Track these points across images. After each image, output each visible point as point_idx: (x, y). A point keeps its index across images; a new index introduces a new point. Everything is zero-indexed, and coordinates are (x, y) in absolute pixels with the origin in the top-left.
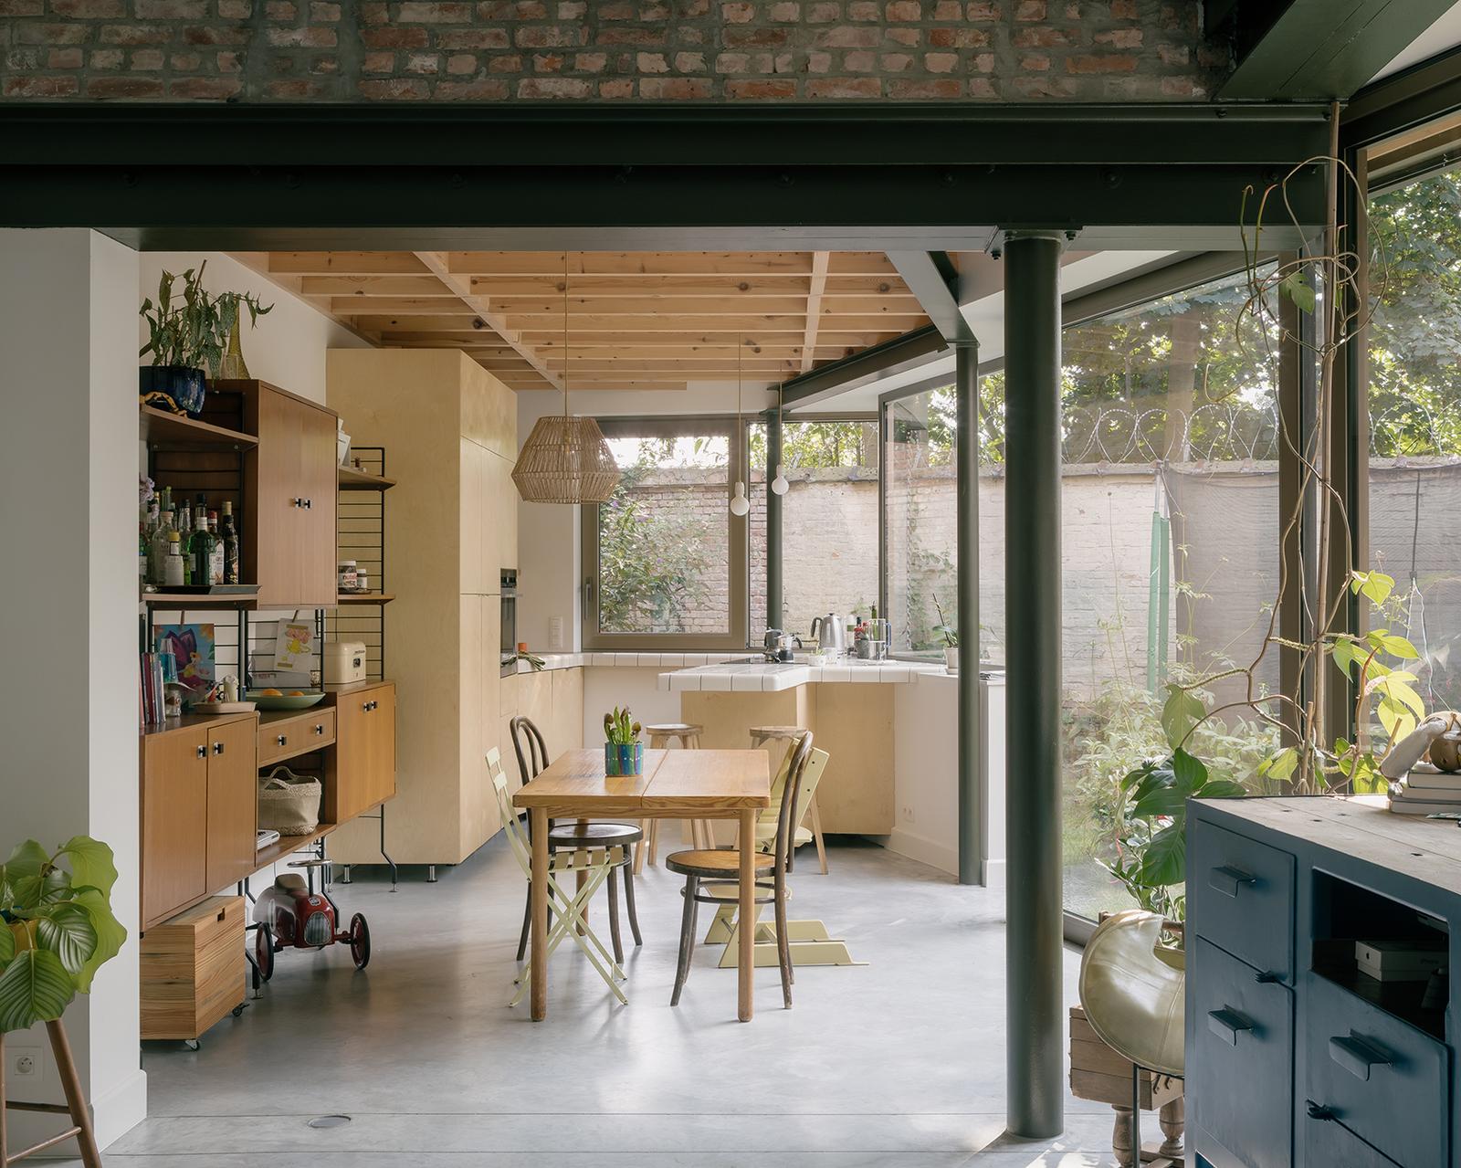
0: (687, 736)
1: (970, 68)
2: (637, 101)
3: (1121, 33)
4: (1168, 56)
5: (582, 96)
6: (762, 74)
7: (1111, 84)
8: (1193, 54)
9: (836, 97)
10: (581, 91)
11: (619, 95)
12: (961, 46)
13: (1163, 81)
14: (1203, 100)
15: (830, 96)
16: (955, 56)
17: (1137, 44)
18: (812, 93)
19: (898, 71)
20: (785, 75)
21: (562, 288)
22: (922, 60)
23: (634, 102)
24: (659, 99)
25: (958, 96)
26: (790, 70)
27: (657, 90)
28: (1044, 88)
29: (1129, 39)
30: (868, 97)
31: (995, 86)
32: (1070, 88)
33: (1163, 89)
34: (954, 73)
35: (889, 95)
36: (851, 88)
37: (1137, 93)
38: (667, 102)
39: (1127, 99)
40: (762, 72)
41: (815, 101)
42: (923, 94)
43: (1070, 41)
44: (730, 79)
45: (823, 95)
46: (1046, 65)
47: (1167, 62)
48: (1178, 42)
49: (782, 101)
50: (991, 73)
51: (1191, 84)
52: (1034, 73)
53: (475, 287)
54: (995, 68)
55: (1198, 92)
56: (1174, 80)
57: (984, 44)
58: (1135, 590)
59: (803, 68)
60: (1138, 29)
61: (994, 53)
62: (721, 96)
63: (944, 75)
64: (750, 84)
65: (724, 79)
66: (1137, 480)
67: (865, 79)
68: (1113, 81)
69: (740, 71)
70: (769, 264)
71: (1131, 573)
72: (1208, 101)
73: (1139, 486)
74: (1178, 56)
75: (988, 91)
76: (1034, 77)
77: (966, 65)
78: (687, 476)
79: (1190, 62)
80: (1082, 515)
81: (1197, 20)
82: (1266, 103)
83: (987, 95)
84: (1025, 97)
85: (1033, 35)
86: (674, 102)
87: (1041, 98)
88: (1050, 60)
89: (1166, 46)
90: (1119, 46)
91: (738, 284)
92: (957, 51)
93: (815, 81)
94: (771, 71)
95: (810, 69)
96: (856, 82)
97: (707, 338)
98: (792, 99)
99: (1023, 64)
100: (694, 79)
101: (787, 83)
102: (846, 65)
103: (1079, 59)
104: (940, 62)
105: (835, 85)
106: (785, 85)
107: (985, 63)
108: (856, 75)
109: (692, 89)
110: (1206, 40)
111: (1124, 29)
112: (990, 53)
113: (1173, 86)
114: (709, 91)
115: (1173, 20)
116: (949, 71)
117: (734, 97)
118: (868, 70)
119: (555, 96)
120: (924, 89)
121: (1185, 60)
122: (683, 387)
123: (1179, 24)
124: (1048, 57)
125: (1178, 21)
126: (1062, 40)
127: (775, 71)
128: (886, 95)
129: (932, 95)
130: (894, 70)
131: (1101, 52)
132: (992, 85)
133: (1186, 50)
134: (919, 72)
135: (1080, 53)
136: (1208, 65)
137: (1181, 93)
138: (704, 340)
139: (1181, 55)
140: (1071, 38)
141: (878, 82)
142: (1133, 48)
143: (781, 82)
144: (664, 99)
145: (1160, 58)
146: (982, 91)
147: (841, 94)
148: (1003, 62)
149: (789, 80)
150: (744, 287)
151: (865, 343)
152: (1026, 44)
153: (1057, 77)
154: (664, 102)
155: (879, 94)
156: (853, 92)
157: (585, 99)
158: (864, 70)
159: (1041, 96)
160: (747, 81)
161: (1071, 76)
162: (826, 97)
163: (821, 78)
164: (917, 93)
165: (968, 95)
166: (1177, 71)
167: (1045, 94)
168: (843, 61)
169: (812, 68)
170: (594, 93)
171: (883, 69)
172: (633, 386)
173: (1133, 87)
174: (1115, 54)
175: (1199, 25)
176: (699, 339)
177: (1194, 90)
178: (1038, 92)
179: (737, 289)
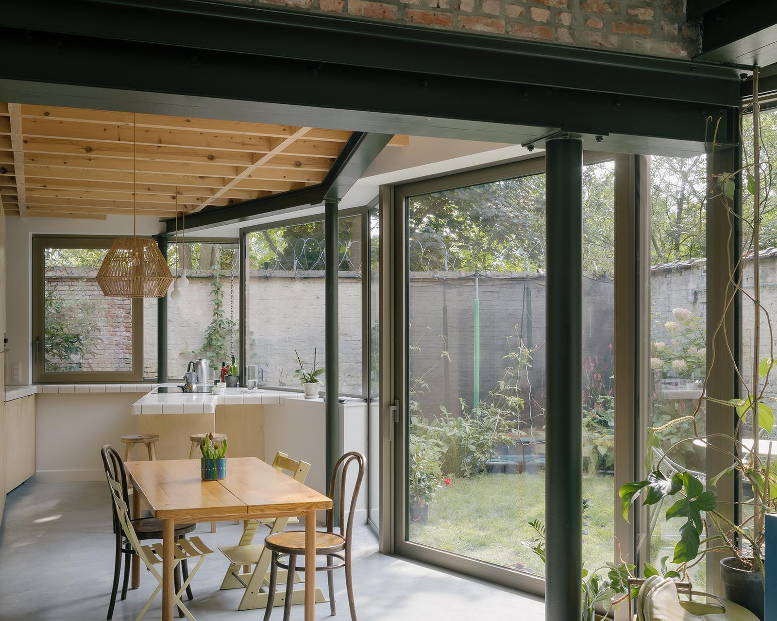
0: (150, 443)
1: (557, 21)
2: (345, 15)
3: (642, 10)
4: (667, 29)
5: (307, 7)
6: (430, 7)
7: (637, 42)
8: (680, 29)
9: (477, 30)
10: (306, 3)
11: (334, 10)
12: (552, 6)
13: (665, 44)
14: (686, 59)
15: (474, 28)
16: (547, 12)
17: (650, 19)
18: (462, 25)
19: (515, 17)
20: (444, 10)
21: (89, 150)
22: (528, 11)
23: (343, 16)
24: (361, 16)
25: (550, 39)
26: (448, 7)
27: (360, 10)
28: (600, 40)
29: (645, 14)
30: (497, 32)
31: (572, 35)
32: (613, 42)
33: (665, 49)
34: (548, 23)
35: (510, 33)
36: (487, 25)
37: (651, 50)
38: (368, 19)
39: (646, 53)
40: (430, 6)
41: (464, 31)
42: (530, 35)
43: (614, 12)
44: (409, 8)
45: (469, 28)
46: (601, 25)
47: (666, 32)
48: (673, 21)
49: (443, 28)
50: (569, 26)
51: (680, 48)
52: (595, 29)
53: (26, 145)
54: (571, 23)
55: (683, 54)
56: (671, 45)
57: (565, 6)
58: (348, 342)
59: (456, 7)
60: (651, 9)
61: (571, 13)
62: (403, 20)
63: (542, 23)
64: (422, 13)
65: (405, 8)
66: (349, 281)
67: (495, 20)
68: (638, 41)
69: (416, 3)
70: (243, 144)
71: (345, 333)
72: (690, 60)
73: (350, 284)
74: (672, 29)
75: (568, 38)
76: (594, 32)
77: (555, 18)
78: (74, 271)
79: (678, 34)
80: (318, 299)
81: (683, 8)
82: (720, 65)
83: (568, 41)
84: (589, 45)
85: (593, 4)
86: (371, 19)
87: (598, 46)
88: (603, 23)
89: (666, 22)
90: (641, 18)
91: (208, 155)
92: (549, 8)
93: (464, 17)
94: (436, 7)
95: (461, 7)
96: (490, 21)
97: (151, 188)
98: (450, 28)
99: (588, 23)
100: (385, 5)
101: (446, 15)
102: (483, 8)
103: (620, 23)
104: (540, 14)
105: (477, 22)
106: (445, 17)
107: (566, 19)
108: (490, 16)
109: (384, 12)
110: (687, 21)
111: (644, 8)
112: (569, 13)
113: (671, 48)
114: (395, 15)
115: (670, 6)
116: (545, 21)
117: (412, 21)
118: (497, 13)
119: (287, 5)
120: (531, 31)
121: (676, 32)
122: (104, 218)
123: (673, 9)
124: (602, 20)
125: (673, 7)
126: (610, 10)
127: (438, 6)
128: (508, 33)
129: (536, 36)
130: (513, 16)
131: (632, 20)
132: (571, 34)
133: (676, 26)
134: (526, 19)
135: (619, 20)
136: (688, 38)
137: (675, 53)
138: (149, 189)
139: (674, 29)
140: (615, 9)
141: (503, 23)
142: (649, 20)
143: (443, 15)
144: (364, 17)
145: (662, 29)
146: (564, 38)
147: (480, 28)
148: (576, 19)
149: (448, 14)
150: (211, 158)
151: (250, 197)
152: (589, 10)
153: (607, 34)
154: (365, 19)
155: (504, 31)
156: (488, 28)
157: (308, 9)
158: (495, 14)
159: (598, 45)
160: (421, 11)
161: (614, 34)
162: (471, 28)
163: (468, 16)
164: (527, 34)
165: (557, 38)
166: (672, 39)
167: (601, 44)
168: (481, 5)
169: (462, 7)
170: (316, 6)
171: (506, 14)
172: (70, 215)
173: (650, 46)
174: (639, 23)
175: (684, 11)
176: (146, 189)
177: (682, 52)
178: (596, 42)
179: (207, 159)
